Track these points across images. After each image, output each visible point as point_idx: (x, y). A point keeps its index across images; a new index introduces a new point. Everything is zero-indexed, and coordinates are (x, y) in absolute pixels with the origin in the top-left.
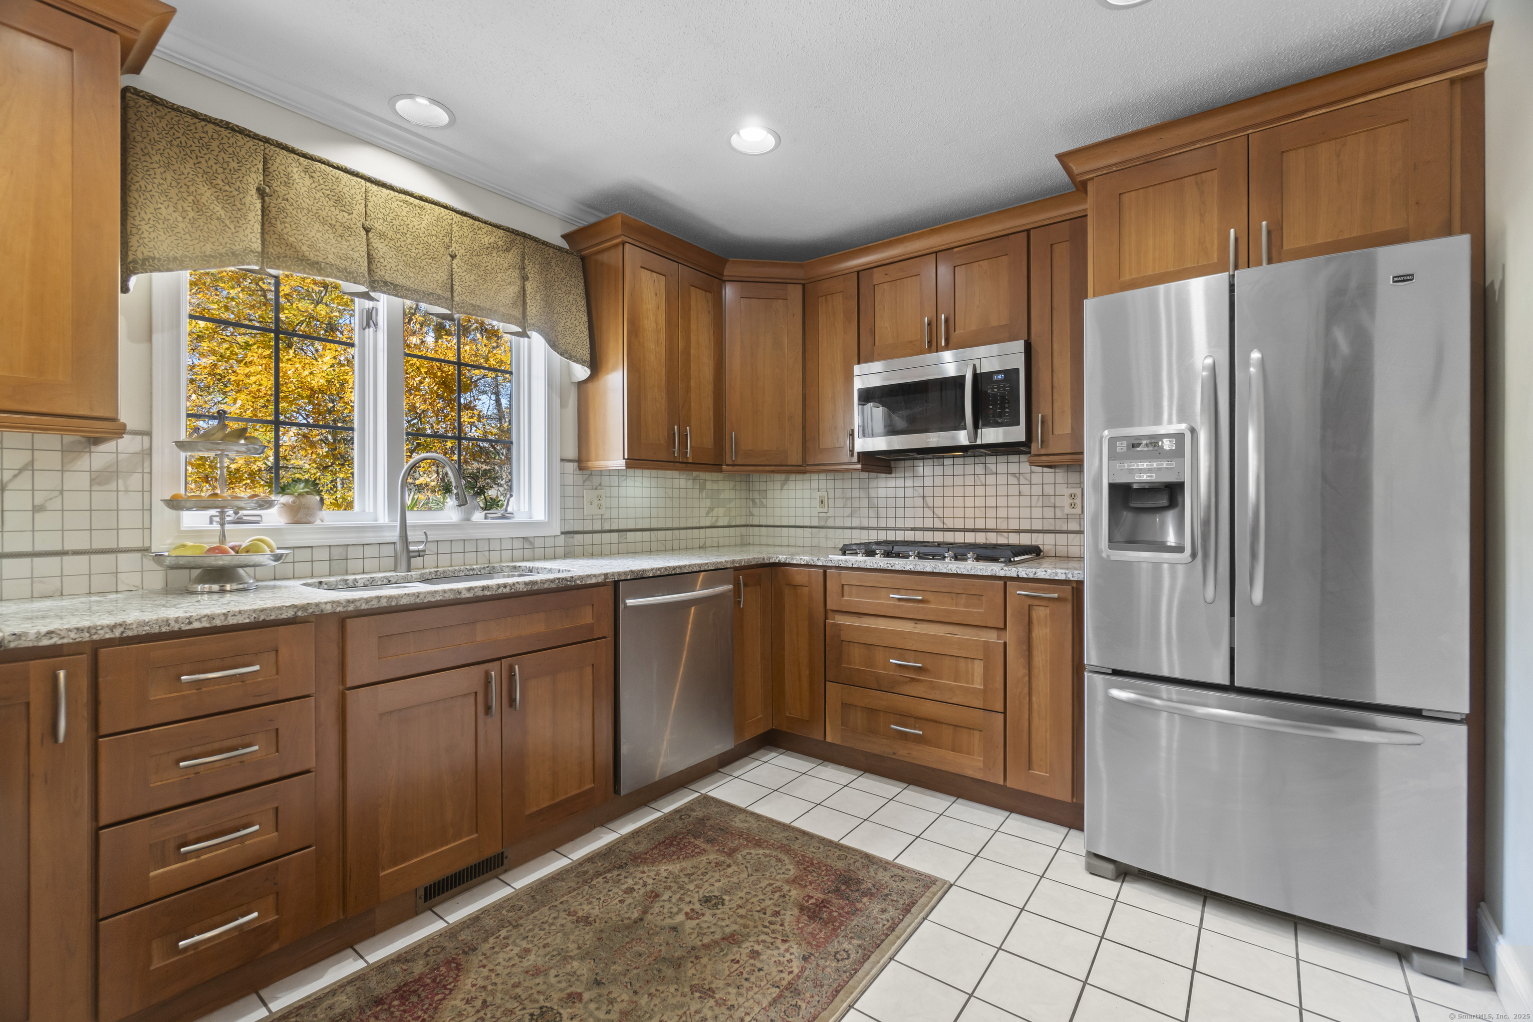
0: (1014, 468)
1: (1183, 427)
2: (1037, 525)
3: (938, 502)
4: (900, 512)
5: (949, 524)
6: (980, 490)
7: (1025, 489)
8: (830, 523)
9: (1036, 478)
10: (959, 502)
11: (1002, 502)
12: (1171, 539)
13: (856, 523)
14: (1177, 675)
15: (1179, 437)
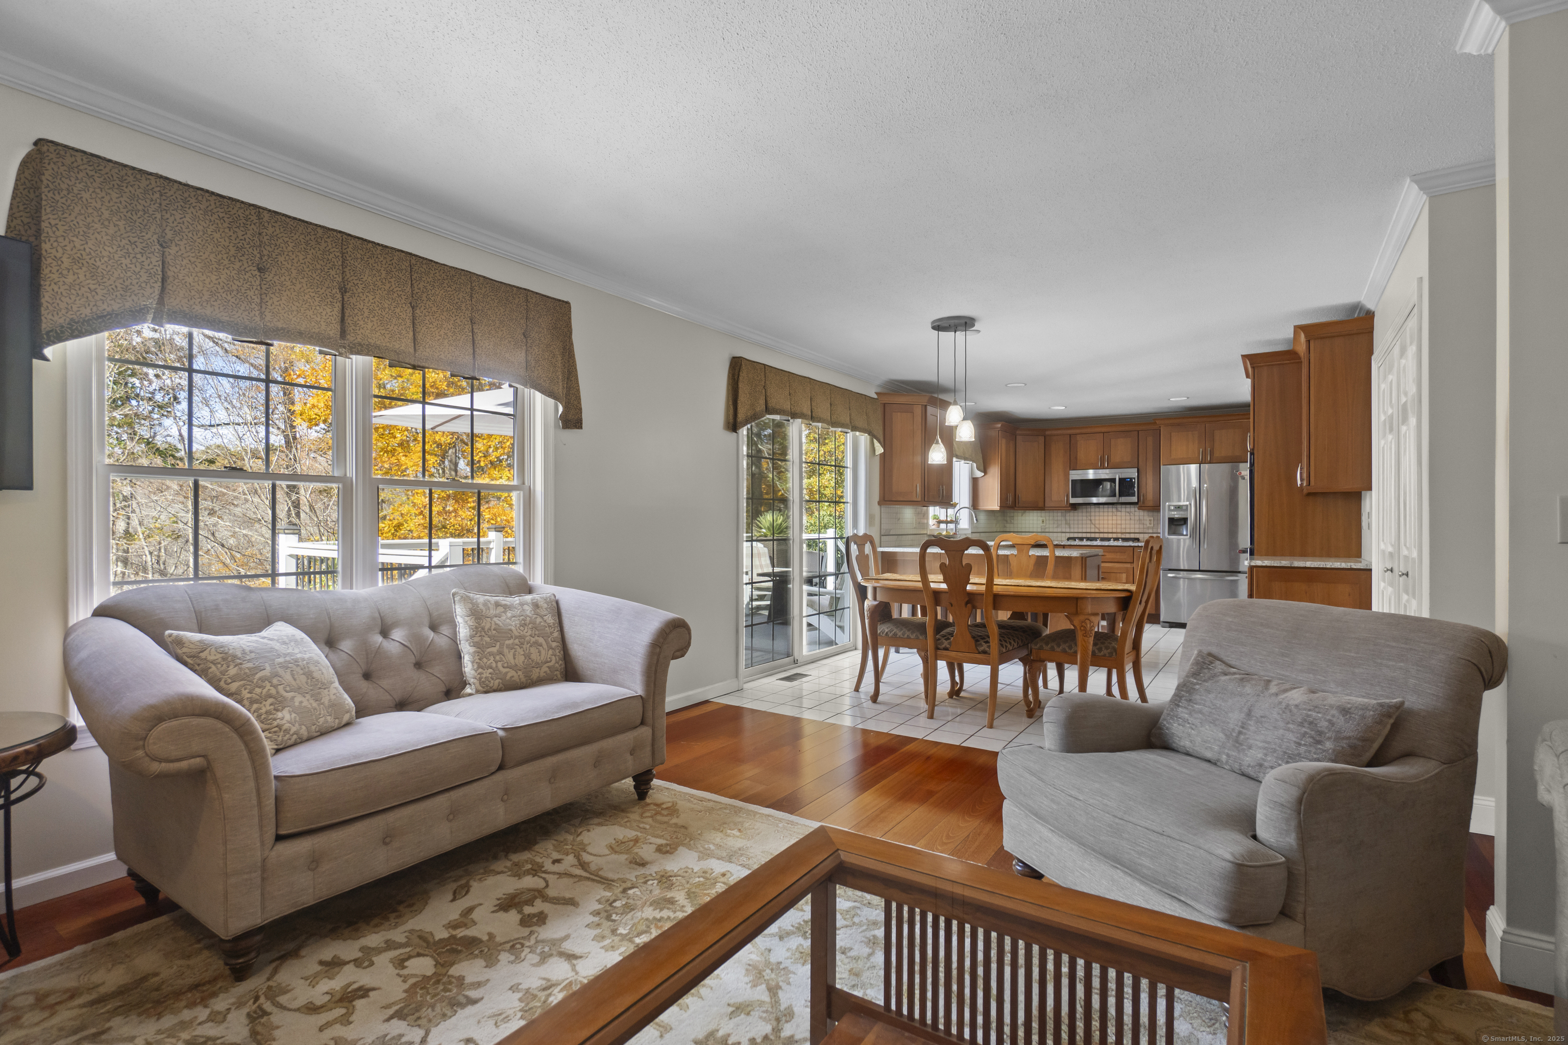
0: (1128, 510)
1: (1188, 503)
2: (1137, 531)
3: (1097, 522)
4: (1080, 526)
5: (1102, 530)
6: (1115, 518)
7: (1132, 518)
8: (1047, 530)
9: (1137, 514)
10: (1106, 522)
11: (1123, 522)
12: (1185, 533)
13: (1059, 530)
14: (1186, 568)
15: (1187, 506)
